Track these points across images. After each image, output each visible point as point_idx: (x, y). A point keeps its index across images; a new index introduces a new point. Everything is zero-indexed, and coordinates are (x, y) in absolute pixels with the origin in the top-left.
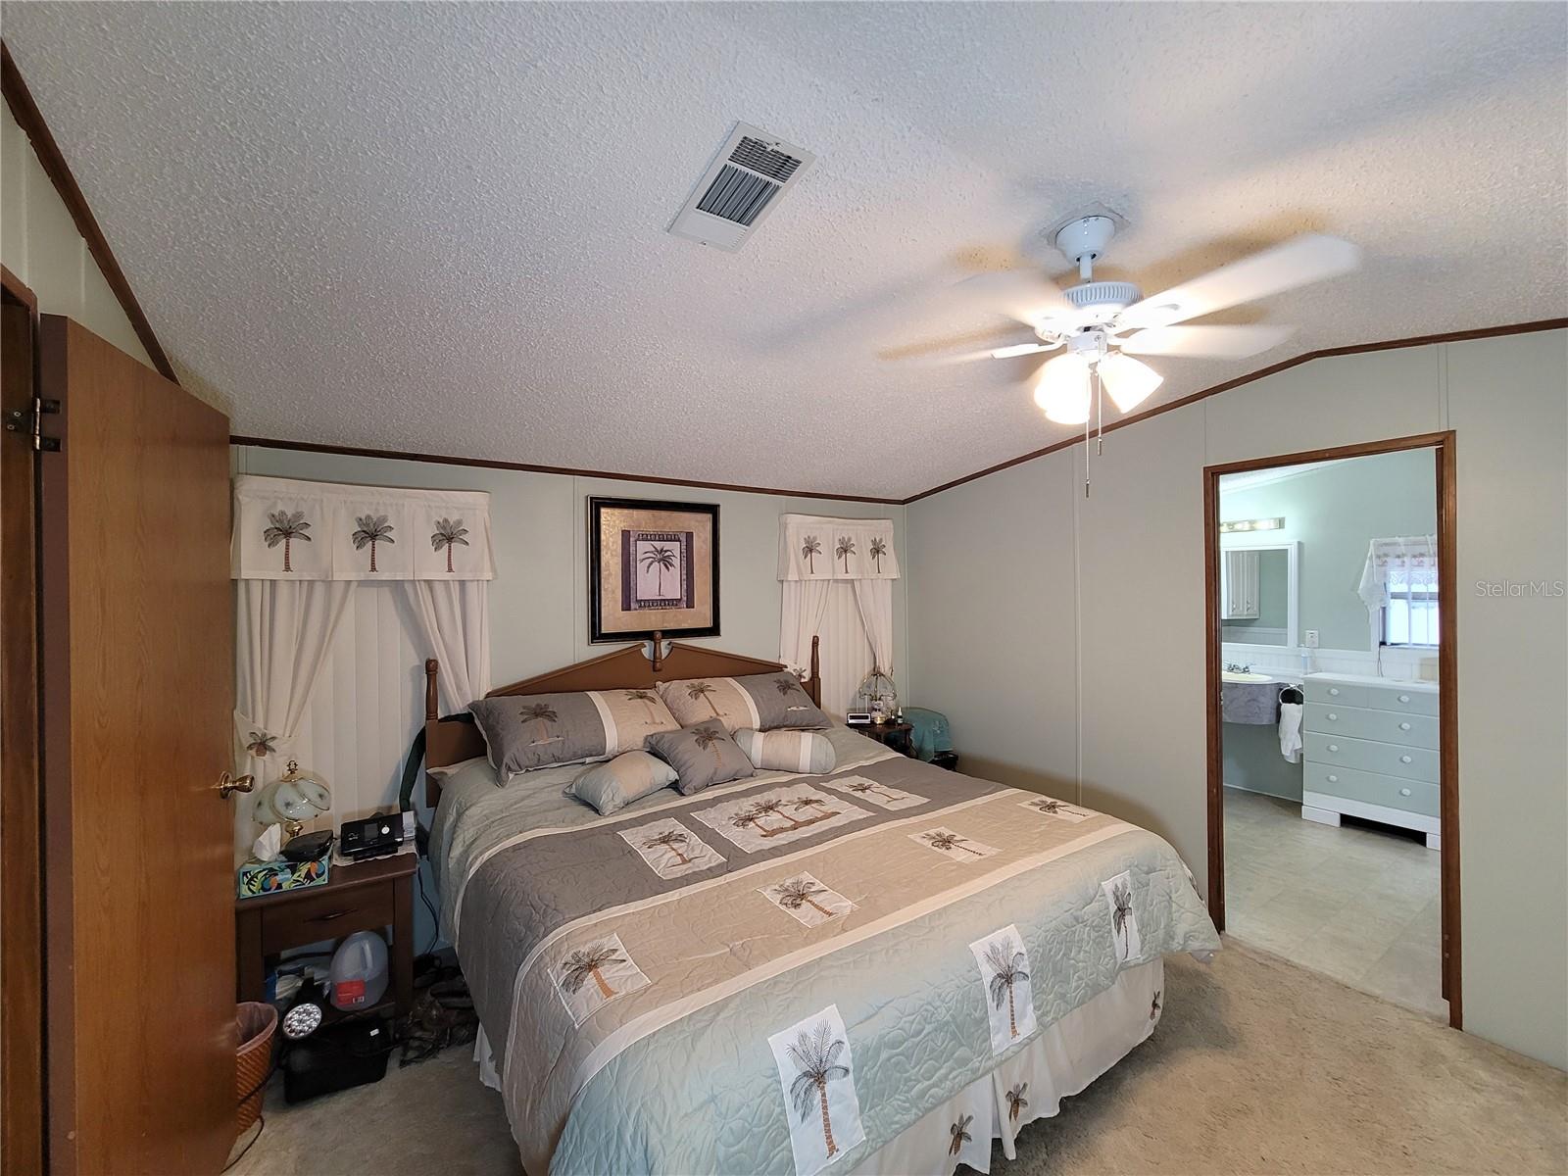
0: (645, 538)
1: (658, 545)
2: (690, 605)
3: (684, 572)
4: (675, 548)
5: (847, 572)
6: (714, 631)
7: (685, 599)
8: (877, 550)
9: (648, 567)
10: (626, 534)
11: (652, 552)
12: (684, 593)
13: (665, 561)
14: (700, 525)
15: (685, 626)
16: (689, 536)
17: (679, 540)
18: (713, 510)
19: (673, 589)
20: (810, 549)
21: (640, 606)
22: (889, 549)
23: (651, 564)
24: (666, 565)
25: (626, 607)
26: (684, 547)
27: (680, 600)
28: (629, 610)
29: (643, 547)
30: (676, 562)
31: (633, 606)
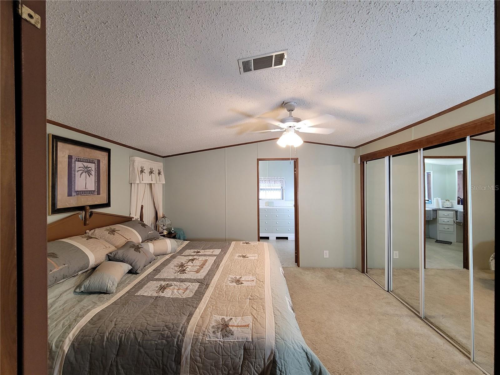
0: (79, 160)
1: (86, 164)
2: (99, 193)
3: (96, 178)
4: (93, 166)
5: (152, 181)
6: (108, 205)
7: (97, 190)
8: (159, 173)
9: (81, 175)
10: (70, 157)
11: (82, 167)
12: (96, 188)
13: (89, 173)
14: (102, 156)
15: (96, 203)
16: (99, 161)
17: (94, 163)
18: (108, 151)
19: (91, 186)
20: (142, 171)
21: (77, 194)
22: (162, 173)
23: (82, 173)
24: (88, 174)
25: (70, 195)
26: (96, 166)
27: (94, 191)
28: (71, 196)
29: (79, 165)
30: (93, 173)
31: (73, 194)
